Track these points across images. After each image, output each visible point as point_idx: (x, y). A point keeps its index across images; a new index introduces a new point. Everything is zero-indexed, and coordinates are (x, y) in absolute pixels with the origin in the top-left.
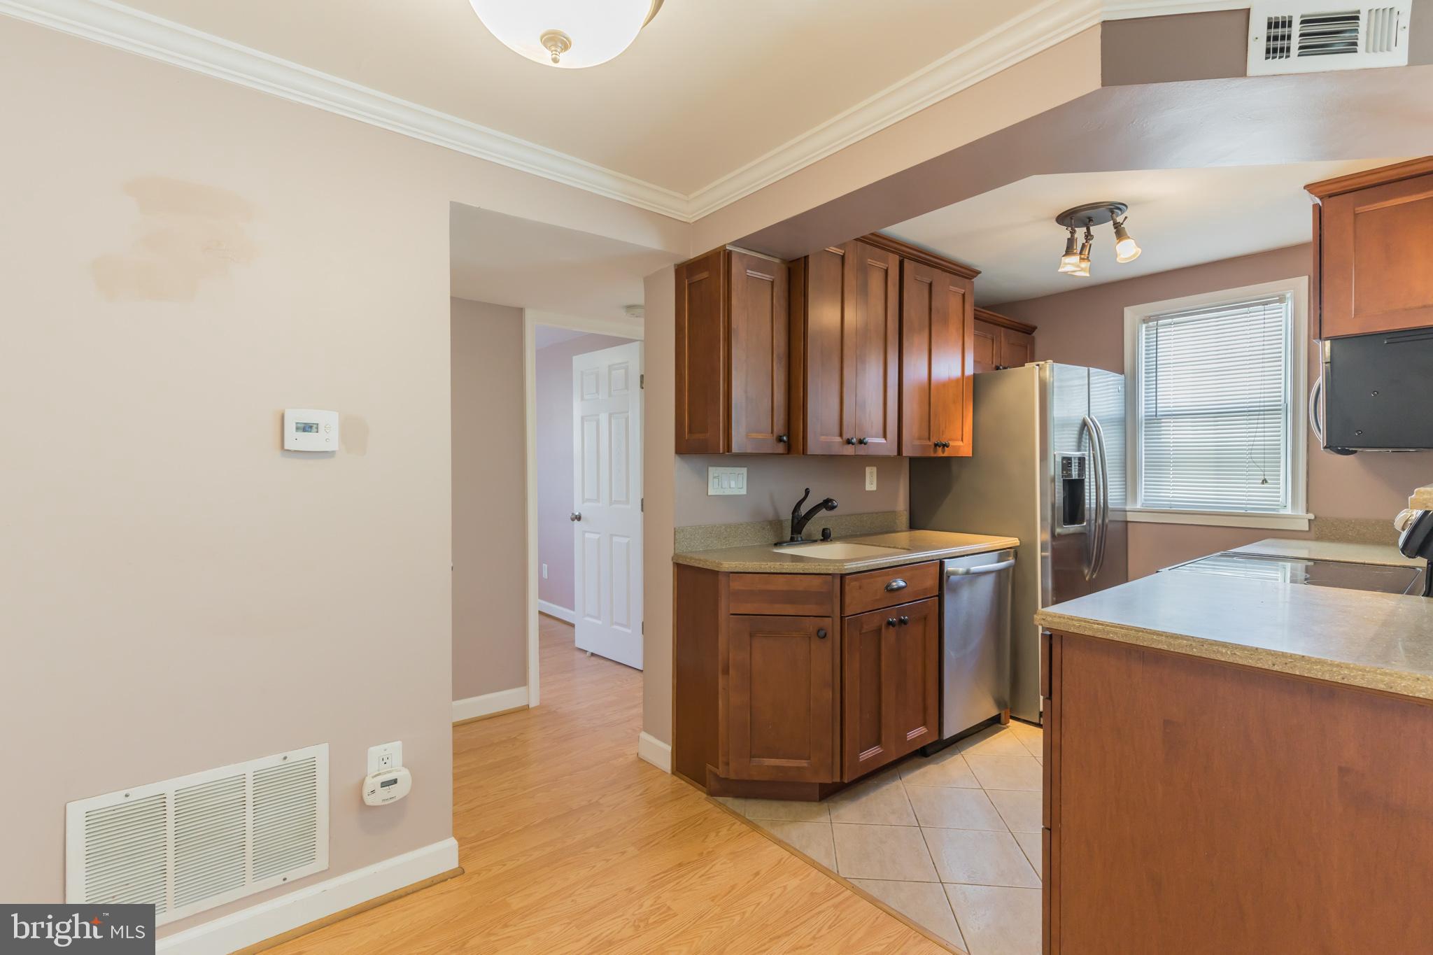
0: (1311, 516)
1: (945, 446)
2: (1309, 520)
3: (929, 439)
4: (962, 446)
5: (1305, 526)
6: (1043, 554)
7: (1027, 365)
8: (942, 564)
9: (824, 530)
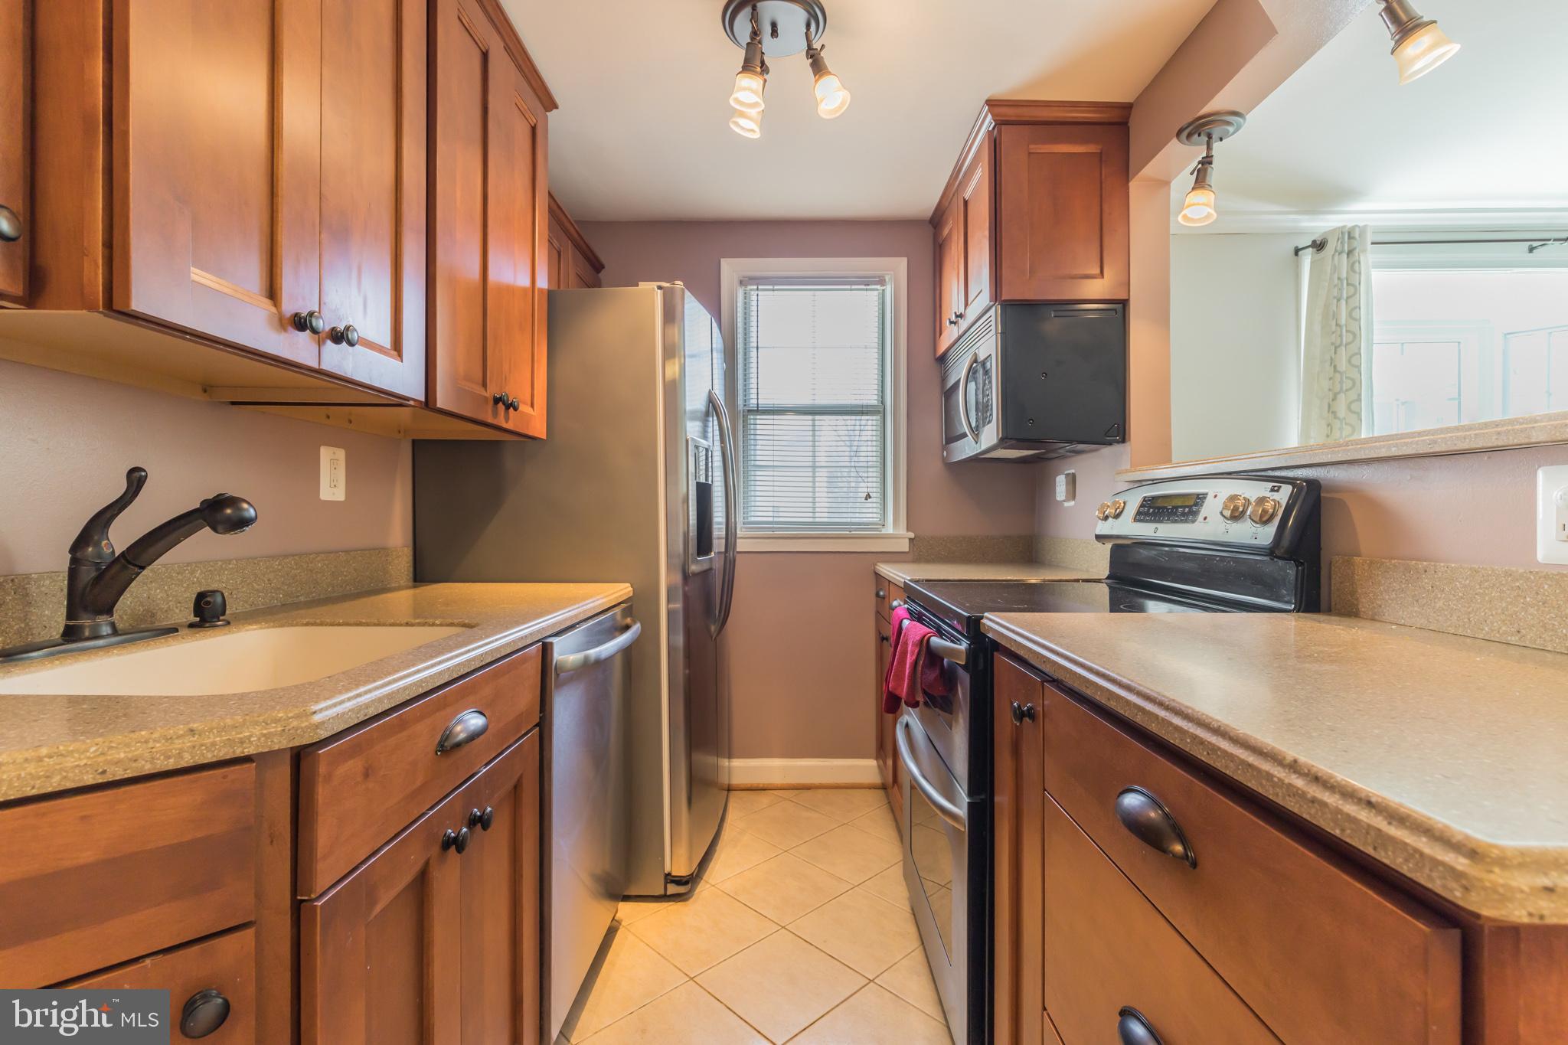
0: (912, 535)
1: (510, 406)
2: (910, 539)
3: (484, 385)
4: (533, 419)
5: (905, 546)
6: (670, 606)
7: (643, 285)
8: (546, 649)
9: (201, 596)
